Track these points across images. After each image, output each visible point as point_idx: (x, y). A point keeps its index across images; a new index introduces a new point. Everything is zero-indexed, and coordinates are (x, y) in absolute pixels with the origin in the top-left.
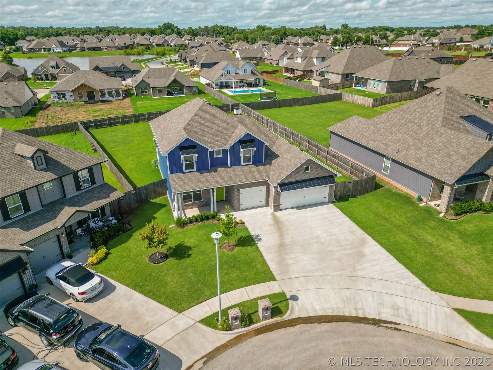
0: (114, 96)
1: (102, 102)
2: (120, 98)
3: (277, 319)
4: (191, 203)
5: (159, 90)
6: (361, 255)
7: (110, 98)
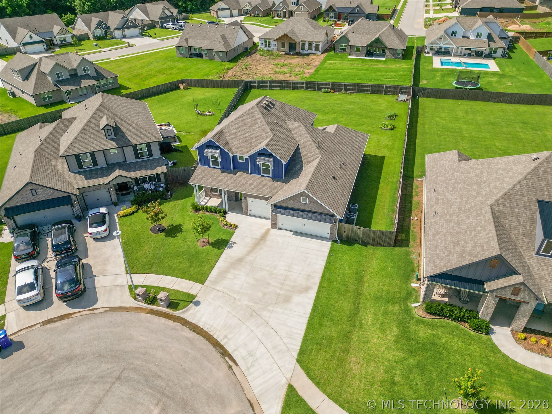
0: (314, 50)
1: (300, 54)
2: (318, 52)
3: (170, 311)
4: (217, 194)
5: (358, 49)
6: (287, 299)
7: (309, 52)
